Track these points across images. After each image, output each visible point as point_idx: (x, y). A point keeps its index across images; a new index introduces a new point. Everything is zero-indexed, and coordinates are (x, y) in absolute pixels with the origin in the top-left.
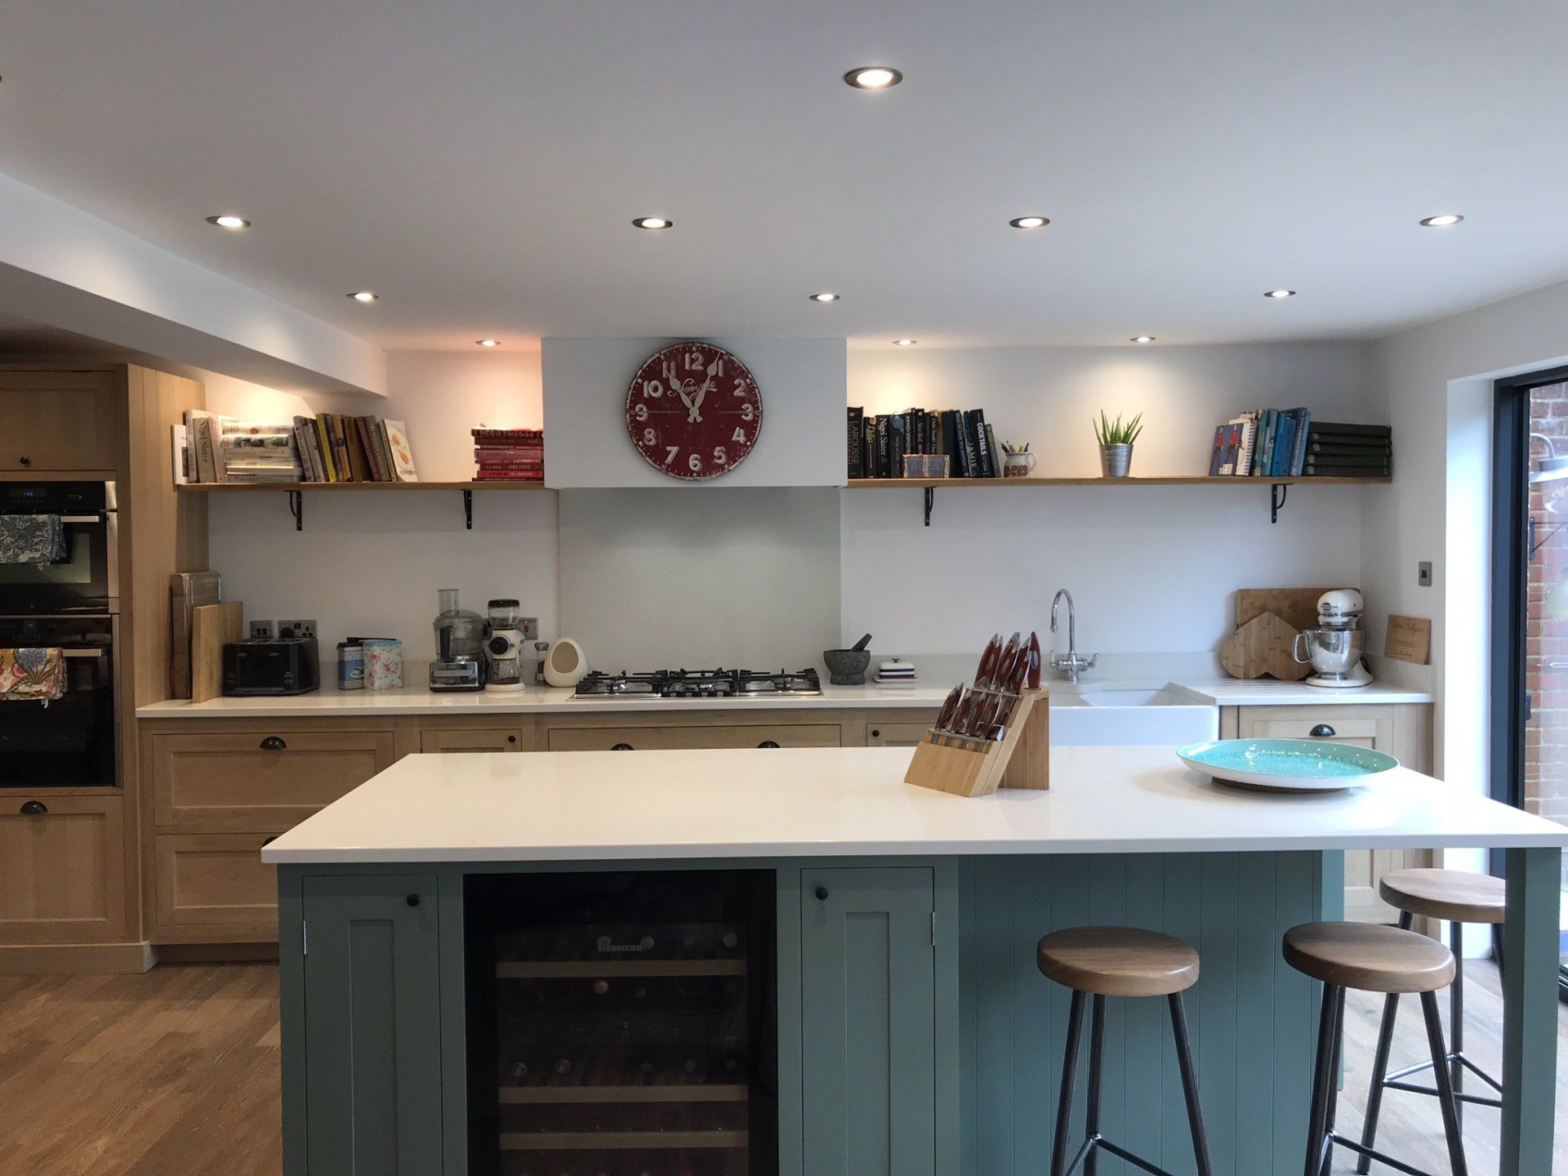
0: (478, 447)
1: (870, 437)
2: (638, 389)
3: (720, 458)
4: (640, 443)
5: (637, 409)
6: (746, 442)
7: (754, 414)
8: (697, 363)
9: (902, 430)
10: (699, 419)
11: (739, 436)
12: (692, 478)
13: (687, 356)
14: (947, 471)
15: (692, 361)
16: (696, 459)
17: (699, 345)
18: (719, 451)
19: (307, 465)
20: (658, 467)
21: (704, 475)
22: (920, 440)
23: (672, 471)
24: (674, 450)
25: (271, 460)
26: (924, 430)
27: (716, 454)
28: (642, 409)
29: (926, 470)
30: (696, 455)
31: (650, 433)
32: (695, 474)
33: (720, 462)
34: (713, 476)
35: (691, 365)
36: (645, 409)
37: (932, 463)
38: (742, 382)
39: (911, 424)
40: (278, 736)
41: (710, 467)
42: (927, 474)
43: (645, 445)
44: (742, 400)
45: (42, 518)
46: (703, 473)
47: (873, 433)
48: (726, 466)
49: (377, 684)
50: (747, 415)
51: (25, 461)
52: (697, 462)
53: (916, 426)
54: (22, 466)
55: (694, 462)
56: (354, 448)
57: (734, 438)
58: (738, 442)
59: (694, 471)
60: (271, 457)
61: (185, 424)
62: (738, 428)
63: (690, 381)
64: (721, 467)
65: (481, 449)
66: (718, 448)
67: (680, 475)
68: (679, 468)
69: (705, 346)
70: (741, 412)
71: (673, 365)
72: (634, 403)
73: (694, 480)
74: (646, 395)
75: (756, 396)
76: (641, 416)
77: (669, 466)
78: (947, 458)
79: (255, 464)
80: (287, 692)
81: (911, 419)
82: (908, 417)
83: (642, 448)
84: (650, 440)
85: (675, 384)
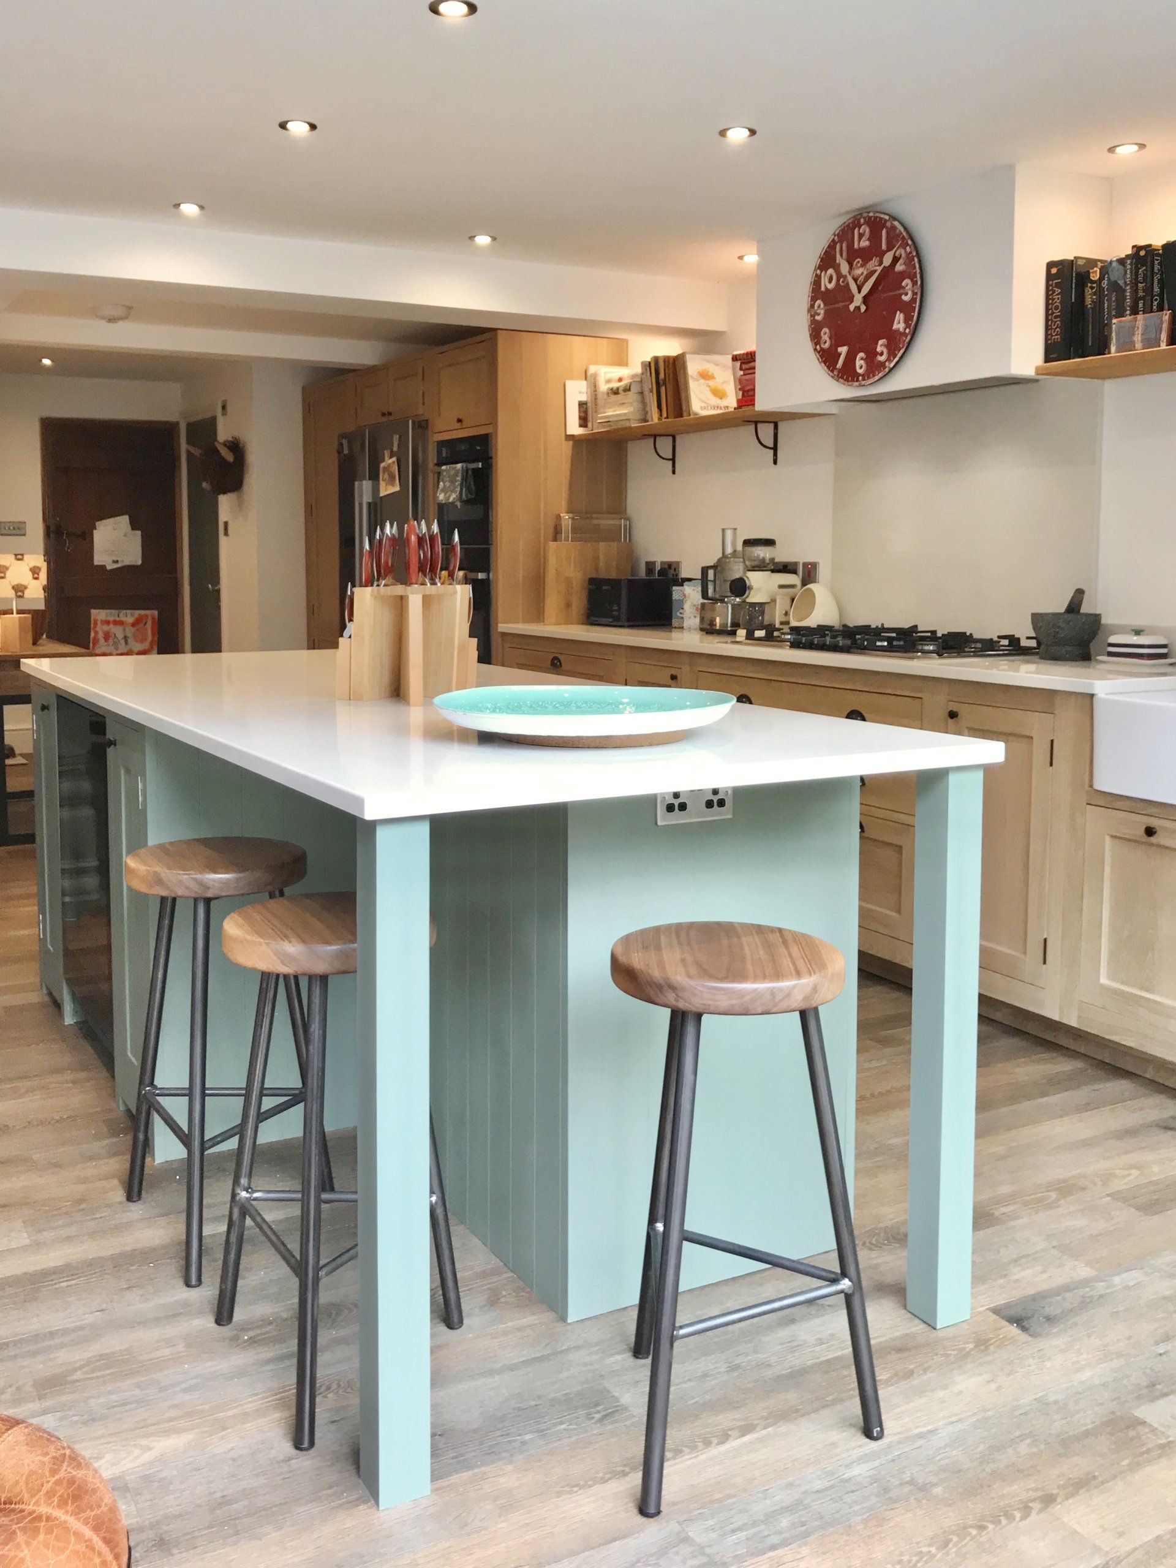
0: (742, 373)
1: (1089, 299)
2: (817, 282)
3: (882, 354)
4: (818, 347)
5: (816, 308)
6: (905, 329)
7: (913, 291)
8: (864, 239)
9: (1121, 283)
10: (863, 308)
11: (899, 323)
12: (857, 384)
13: (856, 231)
14: (1164, 336)
15: (861, 236)
16: (862, 359)
17: (865, 215)
18: (881, 345)
19: (648, 409)
20: (831, 374)
21: (869, 378)
22: (1141, 294)
23: (842, 378)
24: (843, 350)
25: (625, 405)
26: (1145, 275)
27: (879, 349)
28: (819, 306)
29: (1138, 338)
30: (861, 355)
31: (825, 333)
32: (860, 378)
33: (882, 359)
34: (876, 378)
35: (859, 241)
36: (822, 306)
37: (1146, 327)
38: (903, 252)
39: (1131, 272)
40: (560, 656)
41: (874, 368)
42: (1138, 345)
43: (822, 349)
44: (903, 275)
45: (459, 466)
46: (867, 375)
47: (1095, 294)
48: (887, 364)
49: (686, 624)
50: (906, 294)
51: (460, 421)
52: (862, 362)
53: (1137, 274)
54: (458, 425)
55: (860, 364)
56: (670, 386)
57: (895, 327)
58: (898, 330)
59: (860, 375)
60: (624, 404)
61: (586, 380)
62: (898, 312)
63: (859, 262)
64: (882, 365)
65: (744, 375)
66: (881, 342)
67: (848, 381)
68: (847, 374)
69: (871, 214)
70: (902, 291)
71: (844, 245)
72: (813, 299)
73: (860, 385)
74: (823, 289)
75: (915, 268)
76: (819, 315)
77: (840, 371)
78: (1166, 316)
79: (615, 411)
80: (615, 623)
81: (1131, 264)
82: (1129, 262)
83: (819, 352)
84: (825, 342)
85: (844, 268)
